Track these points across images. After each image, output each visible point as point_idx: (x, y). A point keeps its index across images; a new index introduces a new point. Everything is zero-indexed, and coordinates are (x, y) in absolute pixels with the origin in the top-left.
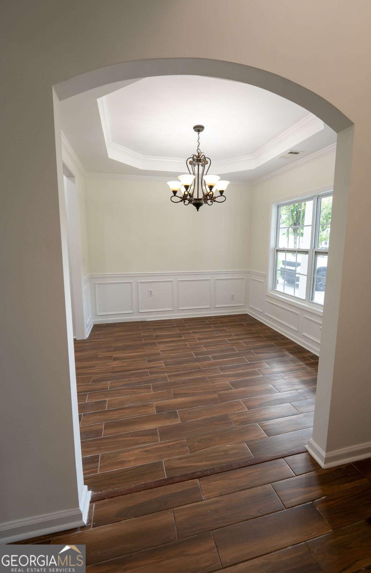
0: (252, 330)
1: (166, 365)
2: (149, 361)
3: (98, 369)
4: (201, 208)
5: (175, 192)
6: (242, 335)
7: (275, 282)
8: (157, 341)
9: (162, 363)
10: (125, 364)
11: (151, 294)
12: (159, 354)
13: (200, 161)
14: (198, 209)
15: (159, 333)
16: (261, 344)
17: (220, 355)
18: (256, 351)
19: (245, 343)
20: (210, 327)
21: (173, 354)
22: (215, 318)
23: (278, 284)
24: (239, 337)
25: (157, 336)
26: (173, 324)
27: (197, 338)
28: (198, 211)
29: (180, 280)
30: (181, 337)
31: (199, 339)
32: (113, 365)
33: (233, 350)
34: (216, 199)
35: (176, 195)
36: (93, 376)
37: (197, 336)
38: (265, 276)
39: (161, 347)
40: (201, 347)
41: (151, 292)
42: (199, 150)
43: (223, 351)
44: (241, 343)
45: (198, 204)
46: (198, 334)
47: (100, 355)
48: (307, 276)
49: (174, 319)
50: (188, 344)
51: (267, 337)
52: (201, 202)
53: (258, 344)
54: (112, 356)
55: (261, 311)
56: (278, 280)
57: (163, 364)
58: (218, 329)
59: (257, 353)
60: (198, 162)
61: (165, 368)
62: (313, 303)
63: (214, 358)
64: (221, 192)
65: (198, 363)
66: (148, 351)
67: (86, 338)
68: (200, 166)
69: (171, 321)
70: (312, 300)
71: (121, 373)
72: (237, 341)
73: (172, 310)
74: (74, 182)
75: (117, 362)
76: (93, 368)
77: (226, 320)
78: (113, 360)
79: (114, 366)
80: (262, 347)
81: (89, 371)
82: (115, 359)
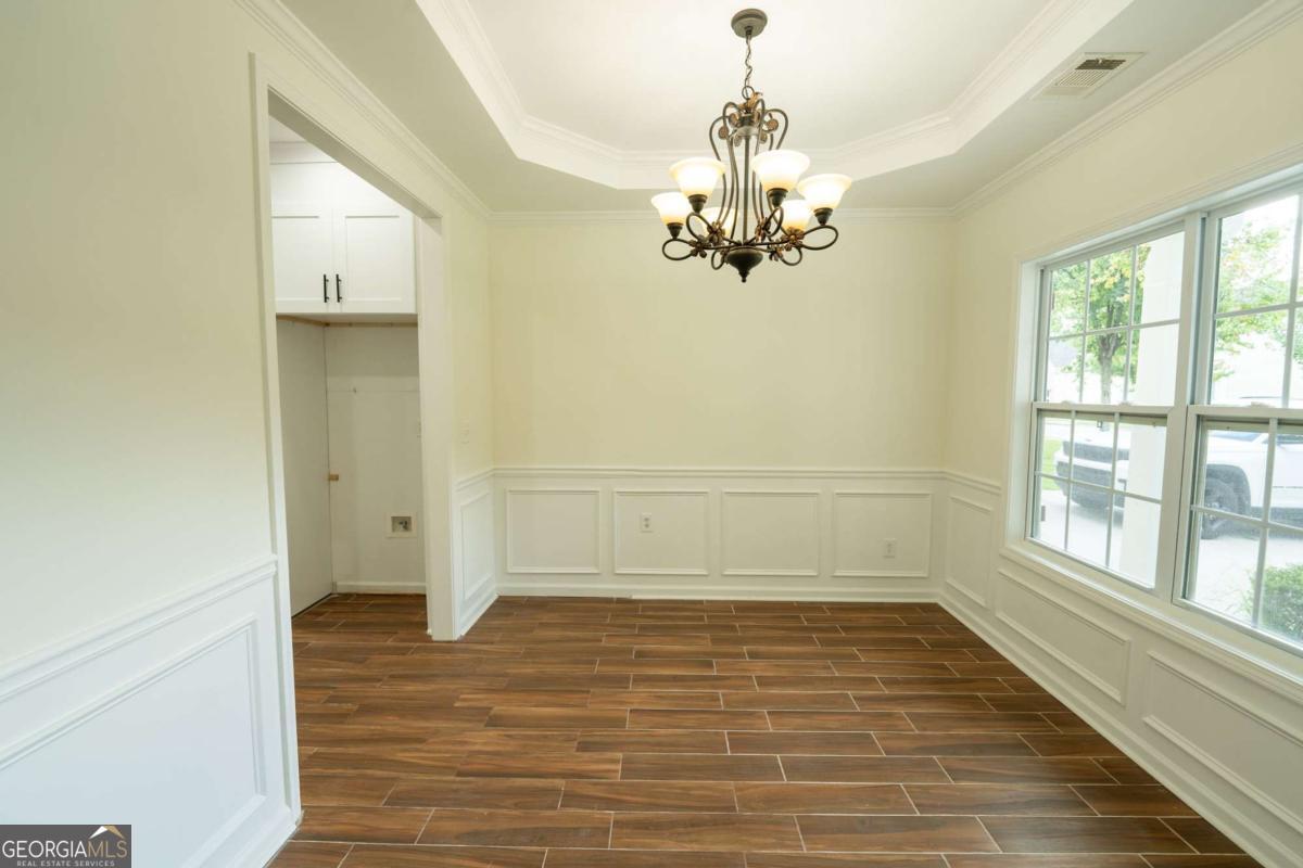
0: (943, 668)
1: (627, 773)
2: (584, 747)
3: (428, 752)
4: (753, 272)
5: (674, 229)
6: (908, 682)
7: (1033, 513)
8: (632, 672)
9: (615, 761)
10: (511, 746)
11: (647, 526)
12: (618, 723)
13: (751, 123)
14: (744, 274)
15: (651, 645)
16: (973, 732)
17: (814, 760)
18: (954, 760)
19: (915, 718)
20: (810, 641)
21: (662, 731)
22: (829, 609)
23: (1043, 519)
24: (897, 691)
25: (640, 654)
26: (701, 618)
27: (758, 678)
28: (744, 281)
29: (728, 491)
30: (709, 665)
31: (763, 681)
32: (475, 744)
33: (863, 742)
34: (806, 241)
35: (679, 237)
36: (403, 775)
37: (759, 668)
38: (999, 494)
39: (639, 696)
40: (761, 717)
41: (647, 520)
42: (749, 90)
43: (828, 742)
44: (901, 718)
45: (743, 260)
46: (761, 663)
47: (464, 700)
48: (1164, 503)
49: (708, 601)
50: (723, 695)
51: (1000, 704)
52: (755, 251)
53: (963, 732)
54: (490, 708)
55: (983, 604)
56: (1043, 508)
57: (619, 767)
58: (832, 650)
59: (956, 774)
60: (745, 127)
61: (620, 784)
62: (1188, 608)
63: (794, 769)
64: (823, 215)
65: (731, 784)
66: (598, 705)
67: (456, 637)
68: (753, 140)
69: (698, 606)
70: (1184, 597)
71: (481, 781)
72: (886, 709)
73: (705, 573)
74: (439, 231)
75: (493, 733)
76: (419, 746)
77: (865, 619)
78: (486, 726)
79: (477, 748)
80: (978, 748)
81: (400, 756)
82: (495, 722)
